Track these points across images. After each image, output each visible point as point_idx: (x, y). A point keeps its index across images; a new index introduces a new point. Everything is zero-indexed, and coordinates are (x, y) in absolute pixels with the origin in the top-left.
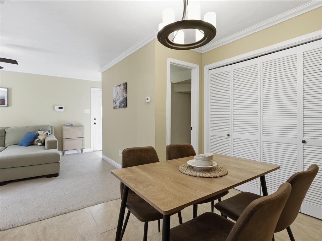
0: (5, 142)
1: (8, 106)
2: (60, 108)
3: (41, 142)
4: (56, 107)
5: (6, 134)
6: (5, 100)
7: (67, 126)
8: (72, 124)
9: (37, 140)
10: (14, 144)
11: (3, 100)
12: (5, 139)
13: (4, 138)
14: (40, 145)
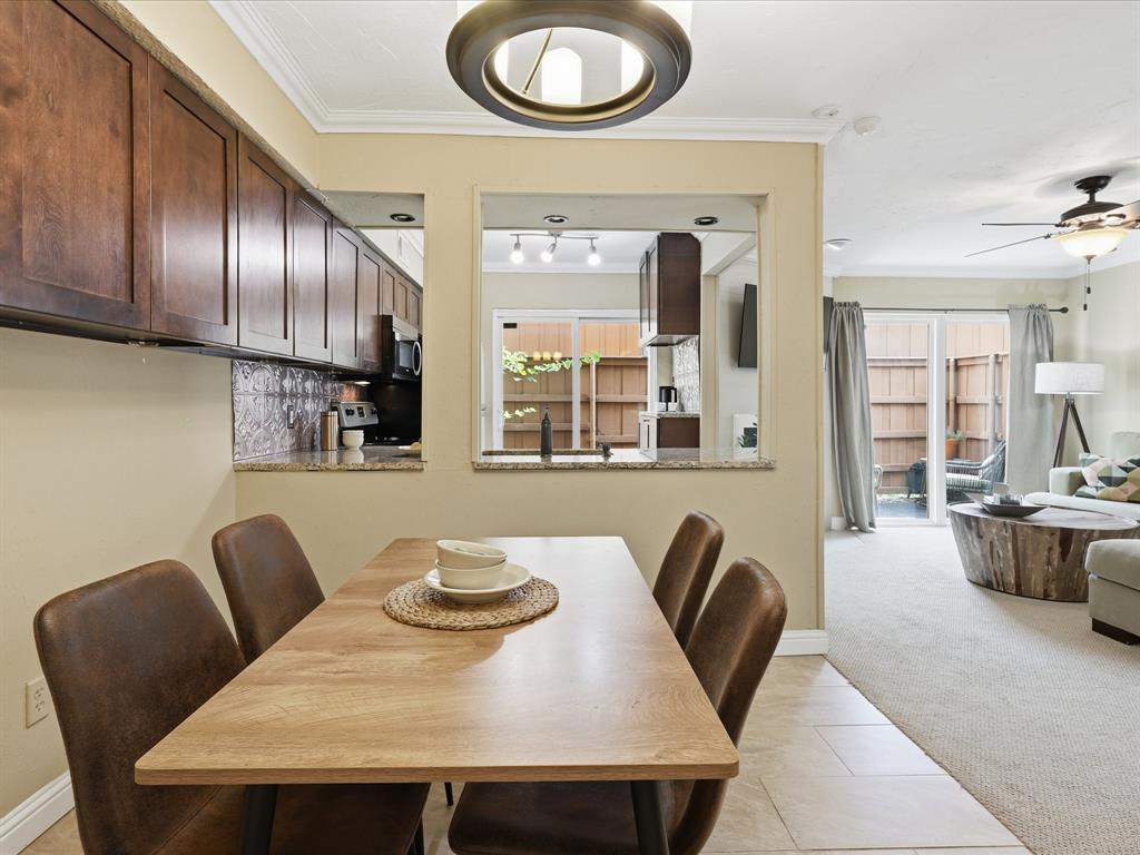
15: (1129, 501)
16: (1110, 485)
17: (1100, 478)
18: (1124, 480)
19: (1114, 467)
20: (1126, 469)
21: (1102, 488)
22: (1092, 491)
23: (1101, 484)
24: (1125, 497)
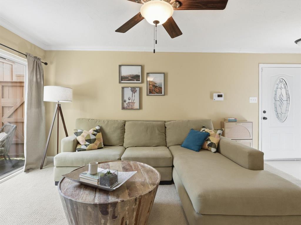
0: (167, 141)
1: (164, 95)
2: (220, 96)
3: (215, 147)
4: (214, 94)
5: (166, 130)
6: (162, 88)
7: (230, 121)
8: (236, 119)
9: (209, 142)
10: (177, 144)
11: (160, 87)
12: (166, 137)
13: (164, 134)
14: (215, 152)
15: (99, 148)
16: (91, 143)
17: (87, 141)
18: (95, 140)
19: (90, 134)
20: (94, 135)
21: (89, 145)
22: (83, 147)
23: (87, 143)
24: (97, 147)
